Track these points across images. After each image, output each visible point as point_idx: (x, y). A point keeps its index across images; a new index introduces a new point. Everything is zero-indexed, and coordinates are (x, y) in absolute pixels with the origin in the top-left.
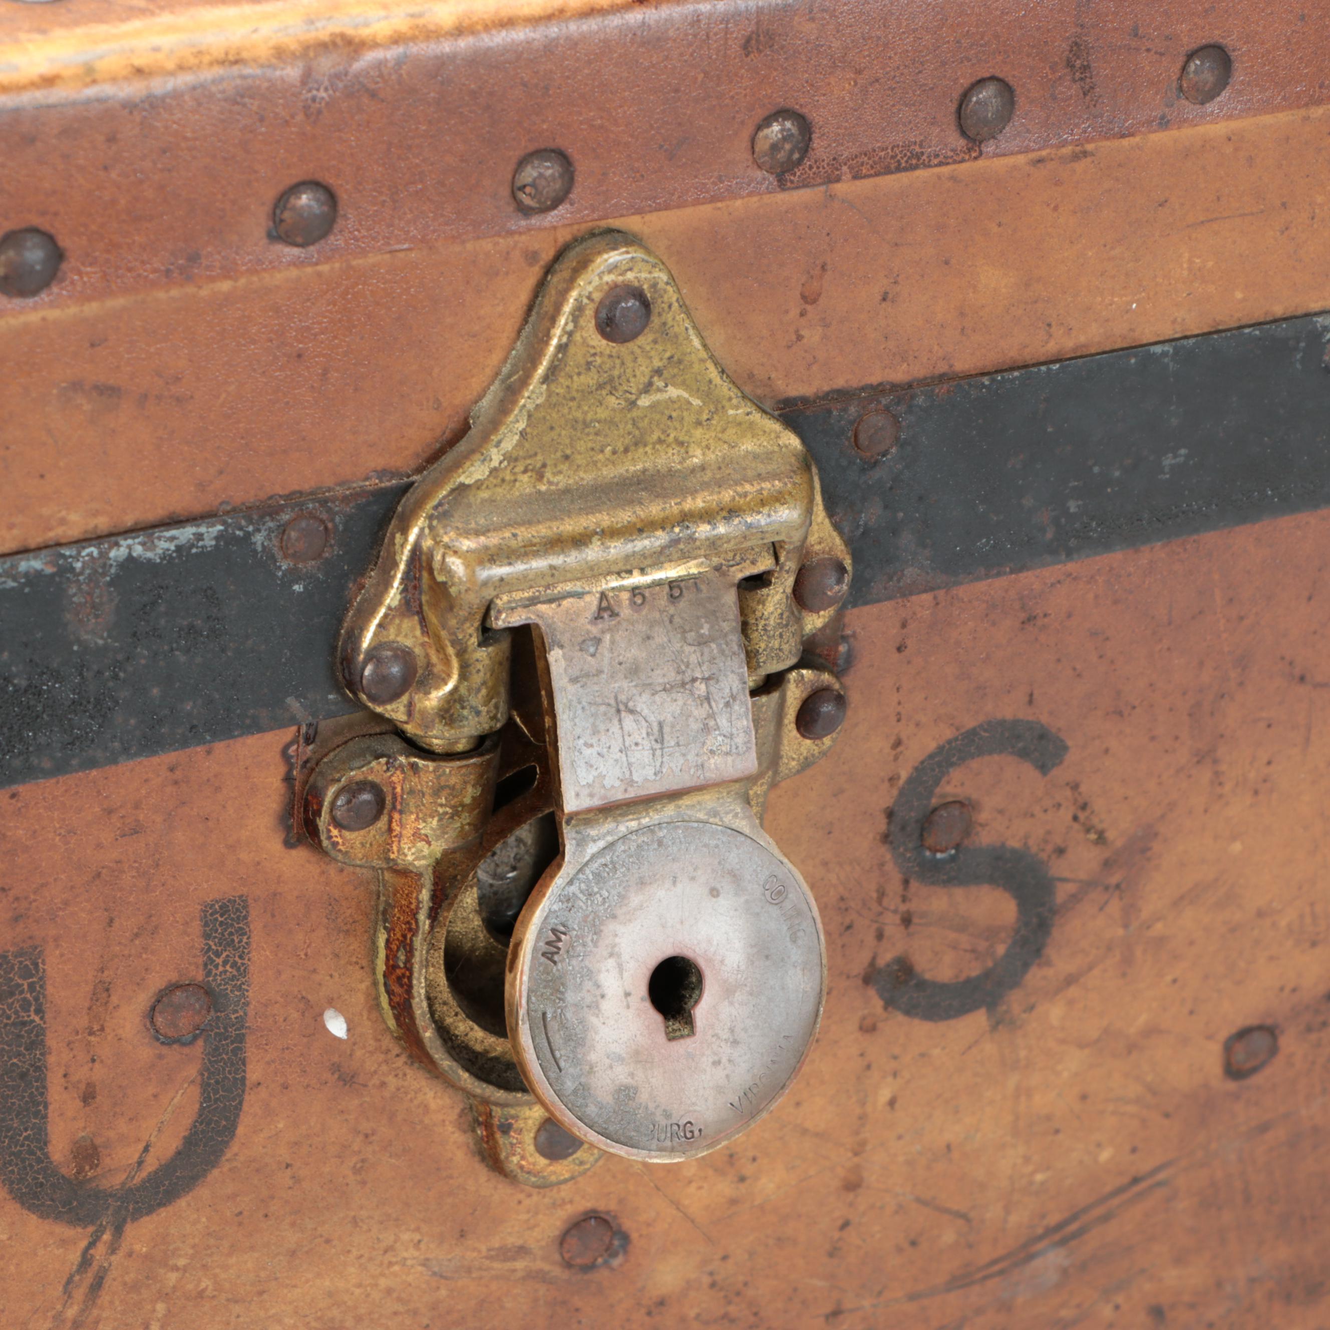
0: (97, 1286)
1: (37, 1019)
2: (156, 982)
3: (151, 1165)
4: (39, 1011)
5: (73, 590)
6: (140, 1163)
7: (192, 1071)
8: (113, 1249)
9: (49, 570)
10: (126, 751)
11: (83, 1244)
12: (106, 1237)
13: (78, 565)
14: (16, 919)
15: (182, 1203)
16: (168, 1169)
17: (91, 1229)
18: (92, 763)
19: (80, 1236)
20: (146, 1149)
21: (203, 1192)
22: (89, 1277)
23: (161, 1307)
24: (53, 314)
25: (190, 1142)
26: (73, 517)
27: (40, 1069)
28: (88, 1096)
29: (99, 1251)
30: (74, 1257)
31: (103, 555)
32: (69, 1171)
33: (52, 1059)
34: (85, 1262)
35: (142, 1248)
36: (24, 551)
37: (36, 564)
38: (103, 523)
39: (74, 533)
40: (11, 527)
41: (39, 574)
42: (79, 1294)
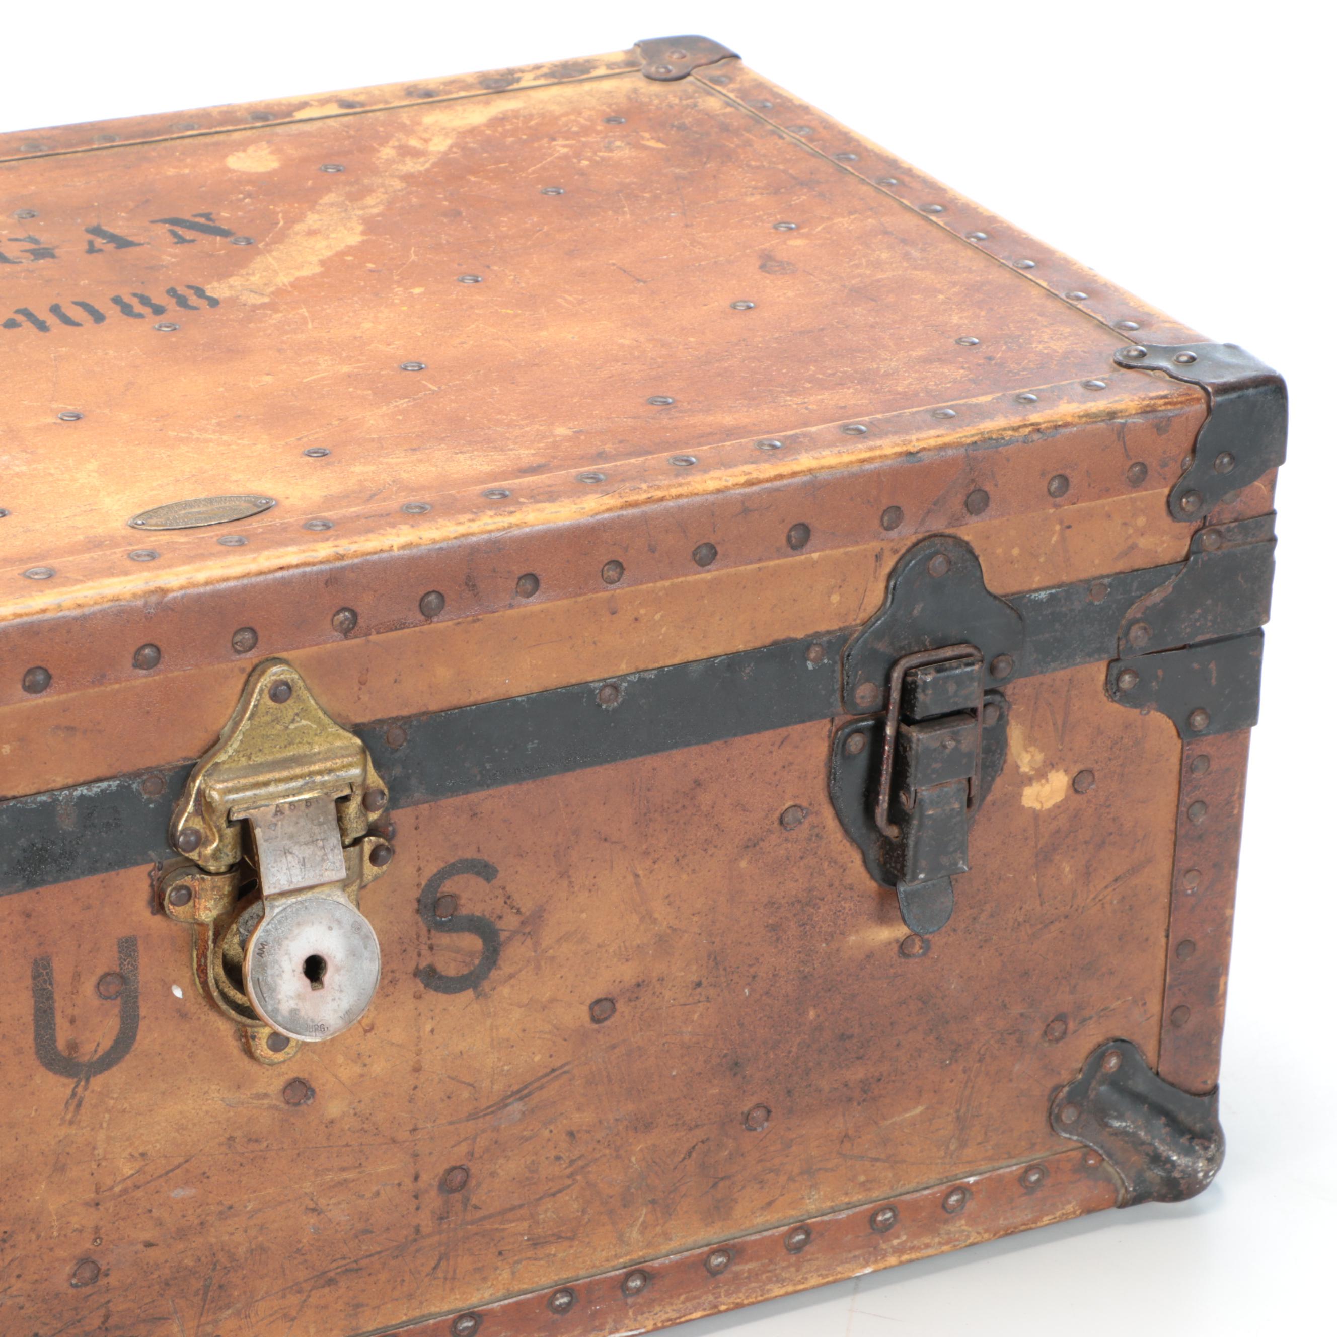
0: (79, 1105)
1: (50, 987)
2: (100, 972)
3: (100, 1052)
4: (51, 984)
5: (59, 808)
6: (96, 1051)
7: (116, 1011)
8: (85, 1089)
9: (49, 800)
10: (83, 873)
11: (73, 1086)
12: (82, 1083)
13: (61, 798)
14: (40, 944)
15: (114, 1069)
16: (108, 1054)
17: (75, 1080)
18: (68, 879)
19: (71, 1083)
20: (98, 1045)
21: (123, 1065)
22: (76, 1101)
23: (107, 1116)
24: (48, 700)
25: (117, 1042)
26: (59, 779)
27: (52, 1008)
28: (72, 1021)
29: (79, 1090)
30: (69, 1092)
31: (71, 794)
32: (65, 1053)
33: (56, 1005)
34: (74, 1094)
35: (98, 1089)
36: (39, 793)
37: (43, 798)
38: (70, 781)
39: (59, 785)
40: (34, 783)
41: (45, 802)
42: (72, 1108)
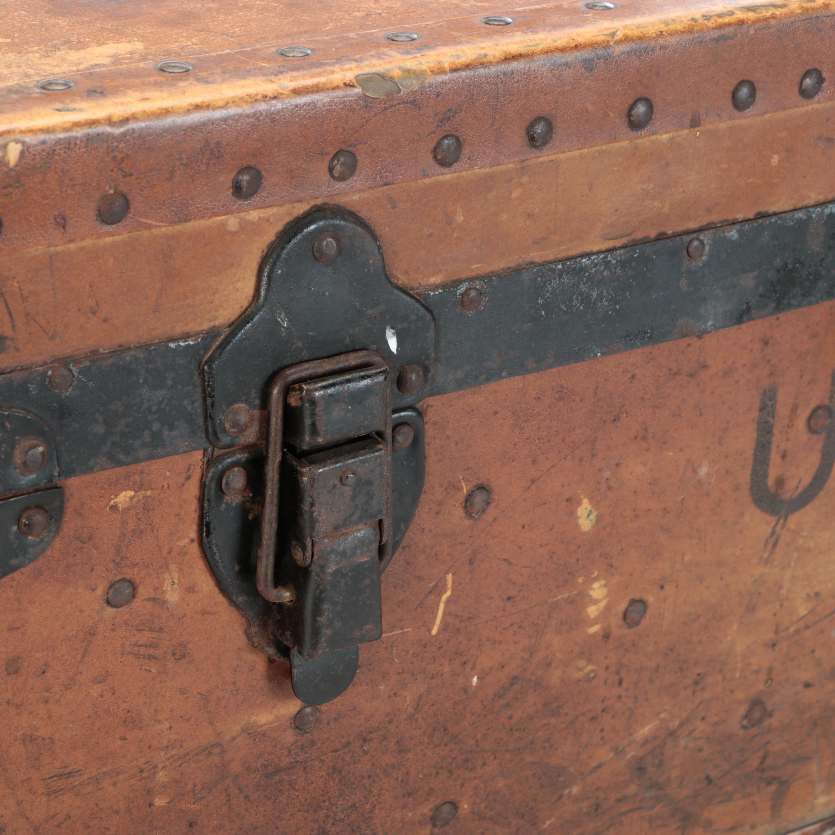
0: (775, 544)
1: (771, 420)
2: (813, 405)
3: (800, 490)
4: (773, 417)
5: (811, 227)
6: (797, 488)
7: (819, 446)
8: (783, 527)
9: (804, 217)
10: (822, 297)
11: (773, 524)
12: (782, 521)
13: (814, 216)
14: (771, 374)
15: (809, 507)
16: (805, 491)
17: (777, 517)
18: (810, 303)
19: (772, 519)
20: (800, 482)
21: (816, 503)
22: (773, 540)
23: (795, 555)
24: (817, 106)
25: (815, 478)
26: (813, 195)
27: (769, 443)
28: (784, 456)
29: (778, 528)
30: (770, 530)
31: (823, 211)
32: (772, 490)
33: (774, 439)
34: (773, 532)
35: (792, 527)
36: (795, 210)
37: (800, 215)
38: (822, 198)
39: (811, 202)
40: (792, 198)
41: (801, 219)
42: (769, 547)
